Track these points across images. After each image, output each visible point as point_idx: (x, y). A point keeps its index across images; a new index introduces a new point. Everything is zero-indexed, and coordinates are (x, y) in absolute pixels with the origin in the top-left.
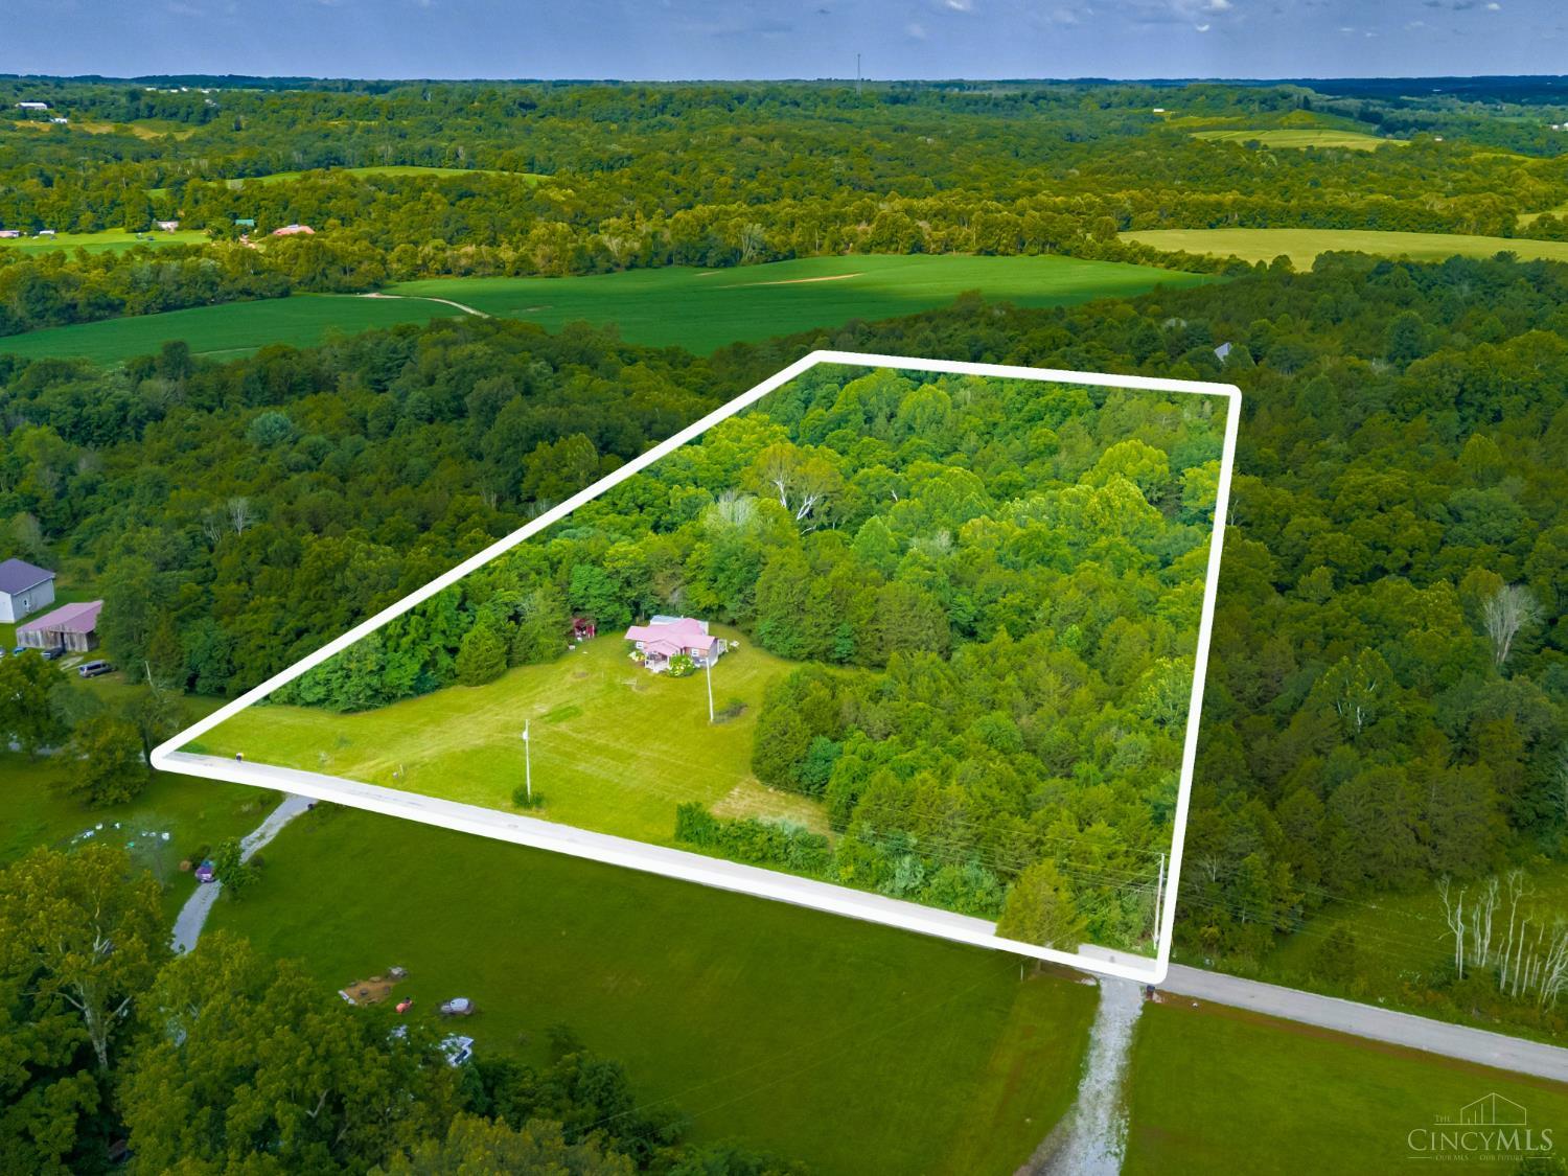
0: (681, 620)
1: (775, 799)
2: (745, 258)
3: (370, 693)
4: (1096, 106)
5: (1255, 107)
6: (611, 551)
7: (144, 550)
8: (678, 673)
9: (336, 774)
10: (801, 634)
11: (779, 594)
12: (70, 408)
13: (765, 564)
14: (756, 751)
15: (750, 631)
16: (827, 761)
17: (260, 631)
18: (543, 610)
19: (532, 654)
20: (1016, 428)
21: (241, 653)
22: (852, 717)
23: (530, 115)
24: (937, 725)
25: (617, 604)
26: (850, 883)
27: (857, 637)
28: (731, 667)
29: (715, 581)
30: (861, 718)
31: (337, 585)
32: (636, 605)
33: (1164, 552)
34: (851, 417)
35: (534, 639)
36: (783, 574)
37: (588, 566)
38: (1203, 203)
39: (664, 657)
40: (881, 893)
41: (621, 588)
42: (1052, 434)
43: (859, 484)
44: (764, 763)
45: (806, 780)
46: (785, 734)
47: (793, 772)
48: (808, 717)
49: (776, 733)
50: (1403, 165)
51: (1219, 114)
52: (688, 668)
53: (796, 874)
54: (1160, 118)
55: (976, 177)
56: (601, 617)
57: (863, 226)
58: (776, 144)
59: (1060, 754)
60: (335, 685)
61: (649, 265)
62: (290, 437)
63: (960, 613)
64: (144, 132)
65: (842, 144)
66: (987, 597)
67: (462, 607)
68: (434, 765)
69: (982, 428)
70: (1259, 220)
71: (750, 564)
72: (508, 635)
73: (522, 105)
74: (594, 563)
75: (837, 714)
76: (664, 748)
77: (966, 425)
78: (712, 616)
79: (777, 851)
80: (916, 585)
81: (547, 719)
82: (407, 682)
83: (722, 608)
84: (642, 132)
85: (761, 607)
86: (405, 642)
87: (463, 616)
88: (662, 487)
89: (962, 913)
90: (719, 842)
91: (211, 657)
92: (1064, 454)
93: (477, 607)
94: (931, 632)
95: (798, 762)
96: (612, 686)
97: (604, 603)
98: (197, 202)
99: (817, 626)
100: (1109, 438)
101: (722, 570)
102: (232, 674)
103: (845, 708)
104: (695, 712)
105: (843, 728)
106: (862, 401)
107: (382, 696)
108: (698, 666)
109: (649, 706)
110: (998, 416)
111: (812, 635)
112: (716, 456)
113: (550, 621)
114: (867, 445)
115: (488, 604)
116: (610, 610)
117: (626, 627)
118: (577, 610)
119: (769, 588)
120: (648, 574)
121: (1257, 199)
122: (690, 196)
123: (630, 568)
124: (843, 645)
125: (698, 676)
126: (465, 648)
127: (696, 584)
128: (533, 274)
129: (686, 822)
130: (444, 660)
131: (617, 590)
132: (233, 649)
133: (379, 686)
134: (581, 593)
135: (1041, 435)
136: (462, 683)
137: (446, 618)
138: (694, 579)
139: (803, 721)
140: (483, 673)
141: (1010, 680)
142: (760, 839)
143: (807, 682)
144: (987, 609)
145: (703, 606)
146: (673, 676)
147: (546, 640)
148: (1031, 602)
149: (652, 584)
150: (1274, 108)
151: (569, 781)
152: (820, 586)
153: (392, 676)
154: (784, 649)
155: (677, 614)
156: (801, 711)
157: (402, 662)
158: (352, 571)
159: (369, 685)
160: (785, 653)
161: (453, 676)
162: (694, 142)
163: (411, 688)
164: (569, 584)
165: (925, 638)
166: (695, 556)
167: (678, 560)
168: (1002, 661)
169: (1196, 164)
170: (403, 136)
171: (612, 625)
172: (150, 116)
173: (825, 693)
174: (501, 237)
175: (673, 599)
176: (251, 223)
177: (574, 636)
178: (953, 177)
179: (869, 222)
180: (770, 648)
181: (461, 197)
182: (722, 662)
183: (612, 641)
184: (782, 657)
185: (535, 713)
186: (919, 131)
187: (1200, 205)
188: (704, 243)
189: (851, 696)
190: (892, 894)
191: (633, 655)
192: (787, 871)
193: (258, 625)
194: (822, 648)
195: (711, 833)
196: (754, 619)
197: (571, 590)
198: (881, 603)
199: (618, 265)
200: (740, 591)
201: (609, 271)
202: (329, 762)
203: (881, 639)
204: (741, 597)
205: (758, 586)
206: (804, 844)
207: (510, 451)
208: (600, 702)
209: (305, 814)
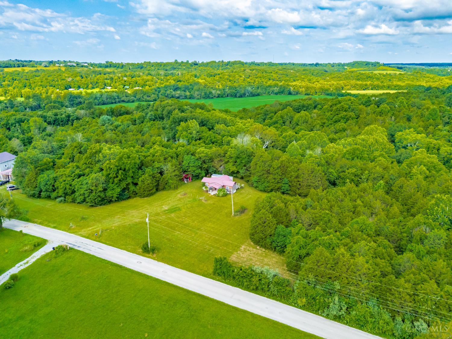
0: (223, 176)
1: (260, 252)
2: (246, 95)
3: (100, 199)
4: (330, 66)
5: (370, 66)
6: (198, 150)
7: (39, 148)
8: (221, 195)
9: (74, 233)
10: (268, 182)
11: (260, 166)
12: (53, 116)
13: (254, 156)
14: (252, 230)
15: (248, 181)
16: (284, 236)
17: (65, 175)
18: (171, 170)
19: (166, 187)
20: (331, 124)
21: (58, 183)
22: (295, 216)
23: (196, 66)
24: (335, 221)
25: (200, 170)
26: (303, 308)
27: (290, 184)
28: (241, 194)
29: (236, 162)
30: (298, 216)
31: (97, 159)
32: (207, 171)
33: (398, 158)
34: (279, 121)
35: (167, 181)
36: (262, 159)
37: (190, 156)
38: (362, 84)
39: (216, 189)
40: (321, 315)
41: (201, 164)
42: (344, 125)
43: (283, 138)
44: (256, 235)
45: (274, 245)
46: (265, 223)
47: (268, 240)
48: (275, 216)
49: (261, 222)
50: (412, 77)
51: (361, 68)
52: (224, 193)
53: (273, 299)
54: (347, 69)
55: (304, 79)
56: (194, 174)
57: (276, 88)
58: (254, 71)
59: (392, 237)
60: (86, 196)
61: (222, 97)
62: (111, 123)
63: (331, 176)
64: (108, 70)
65: (270, 71)
66: (341, 170)
67: (140, 168)
68: (116, 230)
69: (321, 124)
70: (377, 88)
71: (249, 156)
72: (157, 179)
73: (195, 64)
74: (192, 155)
75: (287, 215)
76: (213, 226)
77: (316, 123)
78: (234, 175)
79: (264, 286)
80: (314, 164)
81: (167, 212)
82: (115, 195)
83: (238, 172)
84: (222, 70)
85: (253, 172)
86: (116, 180)
87: (140, 171)
88: (220, 137)
89: (370, 333)
90: (234, 278)
91: (47, 184)
92: (349, 131)
93: (146, 168)
94: (320, 182)
95: (271, 236)
96: (195, 200)
97: (195, 169)
98: (116, 82)
99: (274, 179)
100: (363, 126)
101: (238, 158)
102: (54, 190)
103: (291, 212)
104: (226, 211)
105: (290, 221)
106: (282, 117)
107: (104, 201)
108: (228, 193)
109: (208, 208)
110: (325, 121)
111: (272, 182)
112: (237, 129)
113: (174, 174)
114: (284, 129)
115: (151, 168)
116: (197, 172)
117: (202, 178)
118: (185, 171)
119: (256, 164)
120: (211, 160)
121: (376, 83)
122: (233, 82)
123: (205, 157)
124: (285, 187)
125: (228, 197)
126: (139, 183)
127: (229, 163)
128: (193, 98)
129: (218, 267)
130: (132, 188)
131: (200, 164)
132: (56, 181)
133: (104, 196)
134: (187, 165)
135: (341, 125)
136: (138, 196)
137: (133, 172)
138: (228, 161)
139: (273, 217)
140: (146, 193)
141: (359, 202)
142: (255, 279)
143: (274, 200)
144: (341, 174)
145: (231, 171)
146: (218, 196)
147: (171, 181)
148: (359, 172)
149: (213, 163)
150: (375, 66)
151: (169, 240)
152: (276, 164)
153: (109, 193)
154: (261, 187)
155: (221, 174)
156: (272, 213)
157: (114, 188)
158: (102, 154)
159: (99, 196)
160: (262, 189)
161: (135, 194)
162: (234, 71)
163: (117, 198)
164: (183, 162)
165: (317, 185)
166: (229, 153)
167: (223, 155)
168: (353, 194)
169: (359, 76)
170: (166, 70)
171: (198, 177)
172: (110, 67)
173: (282, 205)
174: (187, 90)
175: (220, 169)
176: (128, 87)
177: (184, 180)
178: (298, 78)
179: (277, 88)
180: (256, 187)
181: (178, 82)
182: (238, 192)
183: (197, 183)
184: (261, 191)
185: (163, 209)
186: (289, 69)
187: (361, 85)
188: (236, 92)
189: (294, 207)
190: (327, 316)
191: (204, 188)
192: (269, 297)
193: (65, 173)
194: (276, 188)
195: (231, 273)
196: (250, 176)
197: (183, 164)
198: (300, 171)
199: (215, 97)
200: (245, 166)
201: (212, 98)
202: (74, 227)
203: (300, 184)
204: (245, 168)
205: (252, 164)
206: (277, 284)
207: (173, 125)
208: (189, 206)
209: (51, 252)
